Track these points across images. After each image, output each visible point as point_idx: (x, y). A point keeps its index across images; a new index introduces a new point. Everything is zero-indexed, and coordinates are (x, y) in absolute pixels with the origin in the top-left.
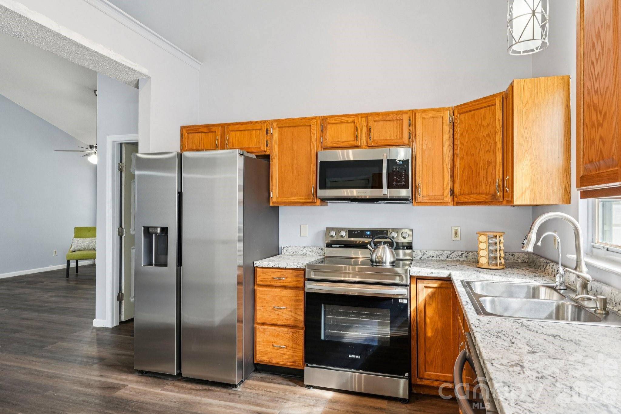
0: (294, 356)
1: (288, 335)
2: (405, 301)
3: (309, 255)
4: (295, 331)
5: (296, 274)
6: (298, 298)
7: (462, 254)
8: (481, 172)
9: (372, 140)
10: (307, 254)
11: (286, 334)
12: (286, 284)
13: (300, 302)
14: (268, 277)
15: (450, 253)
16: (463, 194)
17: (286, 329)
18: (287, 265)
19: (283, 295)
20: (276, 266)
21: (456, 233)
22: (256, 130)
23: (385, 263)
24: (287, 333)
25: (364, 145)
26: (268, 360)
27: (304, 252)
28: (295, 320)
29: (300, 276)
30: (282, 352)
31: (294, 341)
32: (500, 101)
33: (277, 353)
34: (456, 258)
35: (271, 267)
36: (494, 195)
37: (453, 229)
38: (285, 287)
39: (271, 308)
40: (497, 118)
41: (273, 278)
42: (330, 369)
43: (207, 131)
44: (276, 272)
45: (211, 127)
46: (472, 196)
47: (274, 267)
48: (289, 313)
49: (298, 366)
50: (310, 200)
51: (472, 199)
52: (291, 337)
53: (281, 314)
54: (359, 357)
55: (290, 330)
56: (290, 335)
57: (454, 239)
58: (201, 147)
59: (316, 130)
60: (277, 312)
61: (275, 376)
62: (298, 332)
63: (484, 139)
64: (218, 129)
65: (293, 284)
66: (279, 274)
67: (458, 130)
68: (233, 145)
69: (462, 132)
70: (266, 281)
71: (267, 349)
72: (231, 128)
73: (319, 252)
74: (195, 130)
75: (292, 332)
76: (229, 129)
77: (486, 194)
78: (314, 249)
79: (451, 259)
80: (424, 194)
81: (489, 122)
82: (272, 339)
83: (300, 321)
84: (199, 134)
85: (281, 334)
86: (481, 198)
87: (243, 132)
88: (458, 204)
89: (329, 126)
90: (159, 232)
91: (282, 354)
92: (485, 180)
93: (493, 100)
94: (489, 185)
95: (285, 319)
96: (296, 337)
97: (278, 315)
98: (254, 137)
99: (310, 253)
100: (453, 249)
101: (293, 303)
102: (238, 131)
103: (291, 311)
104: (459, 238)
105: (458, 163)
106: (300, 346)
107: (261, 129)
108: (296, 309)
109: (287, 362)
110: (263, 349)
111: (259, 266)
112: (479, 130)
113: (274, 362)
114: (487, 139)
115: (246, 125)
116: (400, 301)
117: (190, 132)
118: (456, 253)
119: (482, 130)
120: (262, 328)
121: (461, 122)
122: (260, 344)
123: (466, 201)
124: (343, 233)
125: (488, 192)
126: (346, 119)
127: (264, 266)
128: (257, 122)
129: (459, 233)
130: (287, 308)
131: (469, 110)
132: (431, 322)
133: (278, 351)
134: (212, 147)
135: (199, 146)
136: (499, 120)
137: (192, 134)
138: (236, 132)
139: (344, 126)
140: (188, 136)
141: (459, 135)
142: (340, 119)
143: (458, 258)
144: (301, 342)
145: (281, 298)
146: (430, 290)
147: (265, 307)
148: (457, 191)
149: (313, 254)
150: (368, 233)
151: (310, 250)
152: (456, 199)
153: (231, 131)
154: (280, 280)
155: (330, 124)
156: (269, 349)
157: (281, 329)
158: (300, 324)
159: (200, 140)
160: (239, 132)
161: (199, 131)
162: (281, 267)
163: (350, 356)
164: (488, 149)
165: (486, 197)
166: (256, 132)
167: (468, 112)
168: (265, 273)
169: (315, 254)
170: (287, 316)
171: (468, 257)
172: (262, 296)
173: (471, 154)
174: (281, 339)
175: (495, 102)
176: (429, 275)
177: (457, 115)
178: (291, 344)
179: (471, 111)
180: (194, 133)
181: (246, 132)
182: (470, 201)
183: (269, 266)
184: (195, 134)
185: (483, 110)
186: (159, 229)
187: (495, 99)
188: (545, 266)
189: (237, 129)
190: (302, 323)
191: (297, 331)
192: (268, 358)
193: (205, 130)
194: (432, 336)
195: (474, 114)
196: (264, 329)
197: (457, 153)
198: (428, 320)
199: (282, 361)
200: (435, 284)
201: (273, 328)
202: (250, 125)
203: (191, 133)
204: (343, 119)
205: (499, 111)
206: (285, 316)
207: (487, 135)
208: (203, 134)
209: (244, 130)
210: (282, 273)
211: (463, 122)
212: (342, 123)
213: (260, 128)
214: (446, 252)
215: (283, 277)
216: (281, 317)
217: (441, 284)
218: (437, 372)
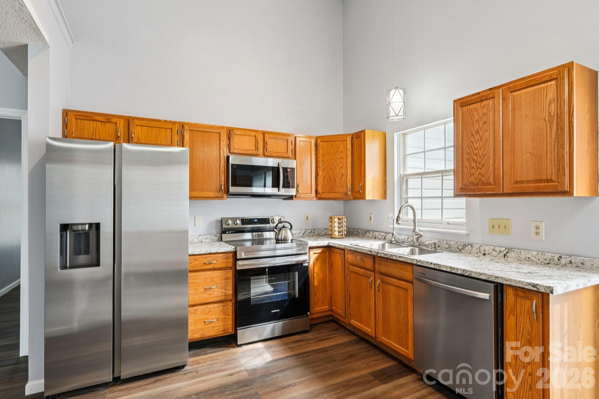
0: (224, 325)
1: (218, 309)
2: (307, 264)
3: (204, 242)
4: (225, 305)
5: (226, 256)
6: (227, 276)
7: (311, 231)
8: (337, 180)
9: (268, 151)
10: (203, 241)
11: (216, 309)
12: (217, 266)
13: (229, 279)
14: (199, 262)
15: (305, 231)
16: (324, 193)
17: (216, 305)
18: (218, 250)
19: (214, 276)
20: (208, 252)
21: (307, 218)
22: (165, 128)
23: (288, 240)
24: (218, 308)
25: (262, 154)
26: (200, 336)
27: (200, 240)
28: (225, 295)
29: (229, 258)
30: (213, 325)
31: (225, 313)
32: (350, 139)
33: (209, 328)
34: (308, 234)
35: (203, 253)
36: (346, 194)
37: (306, 215)
38: (215, 269)
39: (202, 290)
40: (348, 149)
41: (205, 263)
42: (255, 326)
43: (106, 121)
44: (207, 257)
45: (110, 117)
46: (331, 194)
47: (206, 253)
48: (220, 290)
49: (228, 333)
50: (220, 195)
51: (332, 195)
52: (221, 310)
53: (212, 293)
54: (279, 310)
55: (220, 304)
56: (221, 309)
57: (306, 221)
58: (96, 136)
59: (224, 137)
60: (208, 292)
61: (202, 349)
62: (228, 304)
63: (339, 160)
64: (120, 121)
65: (223, 265)
66: (210, 259)
67: (321, 152)
68: (138, 139)
69: (323, 154)
70: (198, 266)
71: (199, 327)
72: (136, 122)
73: (213, 238)
74: (87, 117)
75: (223, 306)
76: (135, 123)
77: (341, 193)
78: (209, 236)
79: (305, 235)
80: (301, 192)
81: (342, 150)
82: (204, 317)
83: (229, 295)
84: (92, 122)
85: (212, 310)
86: (337, 195)
87: (150, 128)
88: (320, 199)
89: (235, 136)
90: (87, 229)
91: (213, 327)
92: (340, 185)
93: (345, 137)
94: (342, 188)
95: (216, 296)
96: (226, 309)
97: (209, 294)
98: (164, 135)
99: (206, 241)
100: (307, 228)
101: (223, 281)
102: (145, 126)
103: (222, 288)
104: (308, 221)
105: (320, 173)
106: (228, 315)
107: (171, 129)
108: (226, 286)
109: (218, 332)
110: (195, 328)
111: (191, 254)
112: (335, 154)
113: (206, 336)
114: (341, 160)
115: (153, 122)
116: (304, 265)
117: (79, 117)
118: (308, 230)
119: (338, 154)
120: (193, 310)
121: (322, 147)
122: (191, 324)
123: (327, 197)
124: (239, 222)
125: (342, 192)
126: (250, 133)
127: (195, 254)
128: (165, 121)
129: (309, 218)
130: (217, 286)
131: (329, 140)
132: (317, 276)
133: (209, 326)
134: (110, 138)
135: (93, 135)
136: (349, 150)
137: (82, 121)
138: (143, 127)
139: (247, 138)
140: (76, 122)
141: (321, 155)
142: (245, 131)
143: (309, 234)
144: (230, 312)
145: (212, 280)
146: (316, 255)
147: (197, 290)
148: (320, 190)
149: (208, 240)
150: (256, 220)
151: (205, 237)
152: (319, 196)
153: (136, 125)
154: (210, 263)
155: (236, 134)
156: (201, 326)
157: (212, 306)
158: (229, 298)
159: (94, 129)
160: (145, 128)
161: (93, 119)
162: (213, 252)
163: (272, 311)
164: (342, 166)
165: (342, 195)
166: (165, 131)
167: (328, 141)
168: (197, 260)
169: (210, 241)
170: (218, 293)
171: (315, 233)
172: (194, 281)
173: (330, 168)
174: (212, 315)
175: (347, 139)
176: (318, 245)
177: (320, 143)
178: (221, 316)
179: (330, 141)
180: (86, 120)
181: (154, 129)
182: (329, 197)
183: (200, 253)
184: (86, 122)
185: (338, 142)
186: (87, 226)
187: (347, 137)
188: (364, 234)
189: (144, 125)
190: (231, 296)
191: (226, 304)
192: (200, 334)
193: (102, 119)
194: (317, 285)
195: (332, 143)
196: (196, 310)
197: (320, 167)
198: (315, 275)
199: (213, 333)
200: (319, 251)
201: (204, 306)
202: (158, 123)
203: (81, 119)
204: (247, 133)
205: (350, 145)
206: (216, 294)
207: (341, 158)
208: (99, 124)
209: (152, 127)
210: (213, 258)
211: (324, 148)
212: (246, 135)
213: (171, 127)
214: (302, 231)
215: (214, 261)
216: (213, 295)
217: (323, 250)
218: (320, 307)
